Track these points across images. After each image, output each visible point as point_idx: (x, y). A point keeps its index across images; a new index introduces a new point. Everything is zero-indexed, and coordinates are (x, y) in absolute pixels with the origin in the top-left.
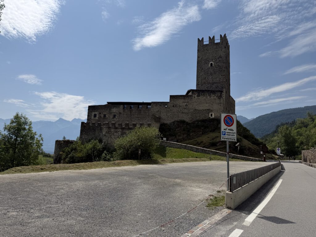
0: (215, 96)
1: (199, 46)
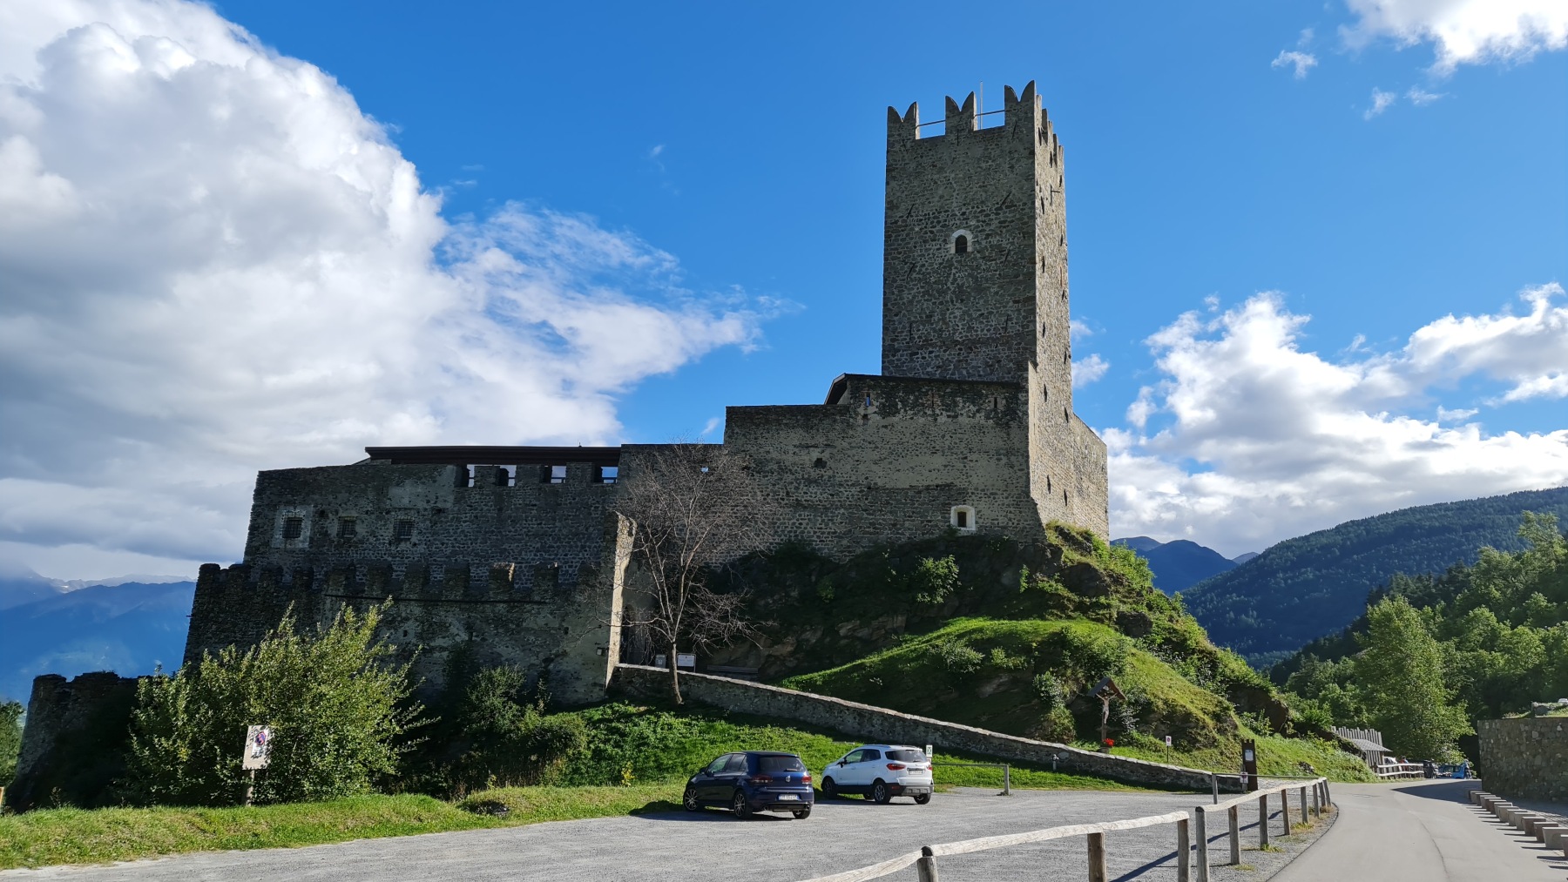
0: (978, 411)
1: (897, 147)
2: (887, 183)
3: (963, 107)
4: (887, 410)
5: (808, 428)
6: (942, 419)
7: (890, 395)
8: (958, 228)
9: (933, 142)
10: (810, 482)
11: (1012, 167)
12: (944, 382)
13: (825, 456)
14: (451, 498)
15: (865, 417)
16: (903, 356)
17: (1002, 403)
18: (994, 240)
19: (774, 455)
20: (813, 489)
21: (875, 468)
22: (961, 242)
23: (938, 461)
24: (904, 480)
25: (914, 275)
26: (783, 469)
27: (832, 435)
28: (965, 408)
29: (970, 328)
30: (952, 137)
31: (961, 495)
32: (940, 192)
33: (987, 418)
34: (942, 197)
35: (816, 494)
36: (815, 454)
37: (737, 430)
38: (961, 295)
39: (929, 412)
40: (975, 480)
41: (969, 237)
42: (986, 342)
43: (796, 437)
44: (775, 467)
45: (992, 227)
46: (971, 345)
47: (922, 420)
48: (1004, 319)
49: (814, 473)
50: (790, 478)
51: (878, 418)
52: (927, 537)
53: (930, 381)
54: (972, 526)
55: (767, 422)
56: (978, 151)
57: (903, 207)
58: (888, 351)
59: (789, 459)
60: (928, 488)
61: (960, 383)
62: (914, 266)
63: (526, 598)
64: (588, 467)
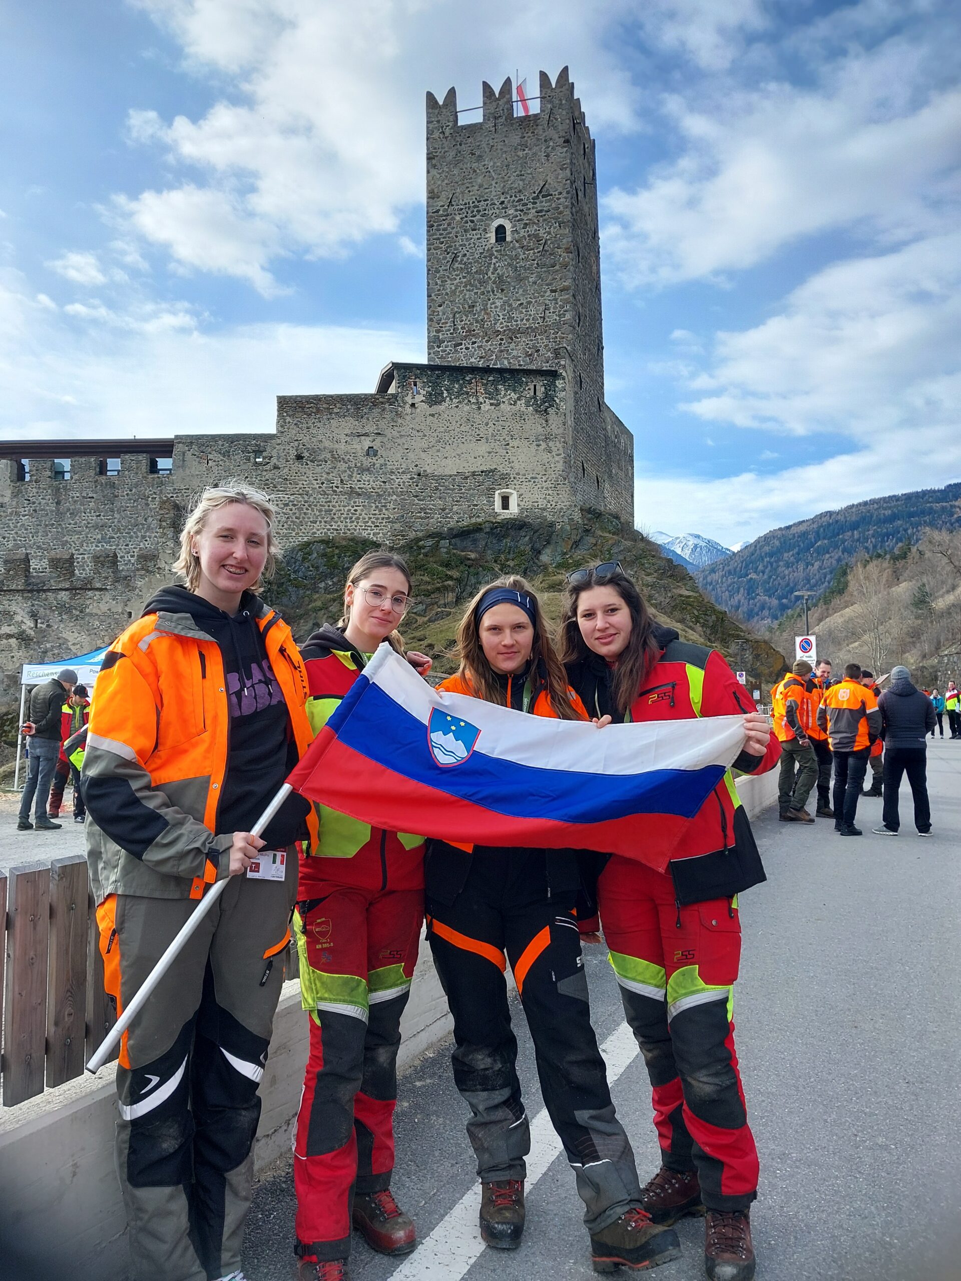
0: (519, 399)
1: (436, 135)
2: (428, 172)
3: (500, 93)
4: (434, 399)
5: (358, 416)
6: (486, 407)
7: (435, 385)
8: (497, 217)
9: (472, 129)
10: (363, 470)
11: (547, 156)
12: (487, 371)
13: (377, 445)
14: (8, 493)
15: (413, 405)
16: (447, 346)
17: (541, 390)
18: (532, 229)
19: (327, 444)
20: (366, 477)
21: (423, 455)
22: (501, 230)
23: (482, 448)
24: (451, 467)
25: (457, 265)
26: (336, 458)
27: (382, 424)
28: (507, 395)
29: (510, 319)
30: (491, 124)
31: (505, 480)
32: (479, 181)
33: (527, 406)
34: (480, 186)
35: (368, 482)
36: (367, 443)
37: (288, 419)
38: (501, 284)
39: (473, 400)
40: (516, 465)
41: (508, 227)
42: (526, 332)
43: (348, 425)
44: (329, 456)
45: (530, 216)
46: (513, 334)
47: (467, 408)
48: (542, 308)
49: (367, 462)
50: (343, 466)
51: (426, 406)
52: (473, 520)
53: (473, 370)
54: (514, 509)
55: (318, 411)
56: (515, 139)
57: (443, 195)
58: (434, 342)
59: (342, 448)
60: (474, 474)
61: (501, 371)
62: (456, 256)
63: (87, 586)
64: (143, 459)
